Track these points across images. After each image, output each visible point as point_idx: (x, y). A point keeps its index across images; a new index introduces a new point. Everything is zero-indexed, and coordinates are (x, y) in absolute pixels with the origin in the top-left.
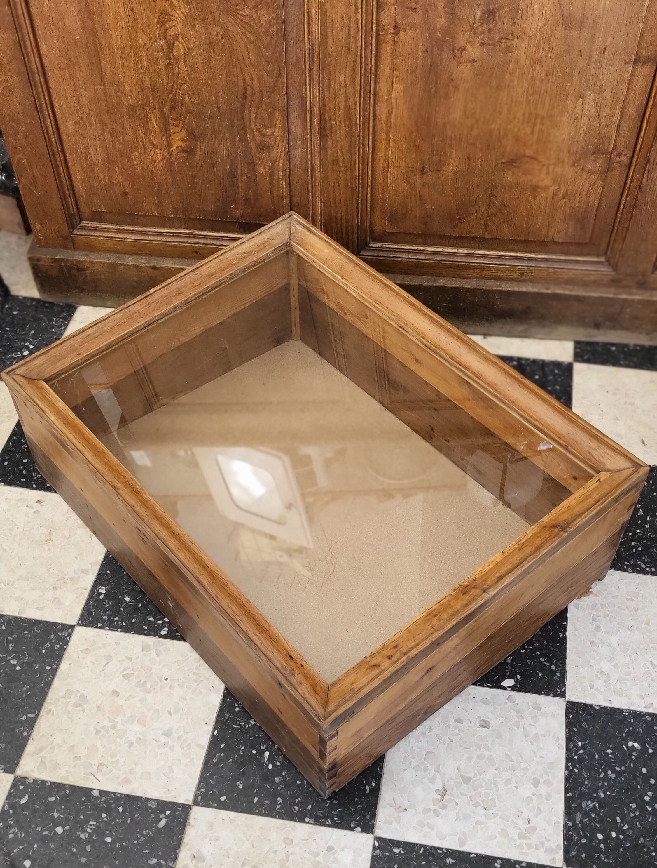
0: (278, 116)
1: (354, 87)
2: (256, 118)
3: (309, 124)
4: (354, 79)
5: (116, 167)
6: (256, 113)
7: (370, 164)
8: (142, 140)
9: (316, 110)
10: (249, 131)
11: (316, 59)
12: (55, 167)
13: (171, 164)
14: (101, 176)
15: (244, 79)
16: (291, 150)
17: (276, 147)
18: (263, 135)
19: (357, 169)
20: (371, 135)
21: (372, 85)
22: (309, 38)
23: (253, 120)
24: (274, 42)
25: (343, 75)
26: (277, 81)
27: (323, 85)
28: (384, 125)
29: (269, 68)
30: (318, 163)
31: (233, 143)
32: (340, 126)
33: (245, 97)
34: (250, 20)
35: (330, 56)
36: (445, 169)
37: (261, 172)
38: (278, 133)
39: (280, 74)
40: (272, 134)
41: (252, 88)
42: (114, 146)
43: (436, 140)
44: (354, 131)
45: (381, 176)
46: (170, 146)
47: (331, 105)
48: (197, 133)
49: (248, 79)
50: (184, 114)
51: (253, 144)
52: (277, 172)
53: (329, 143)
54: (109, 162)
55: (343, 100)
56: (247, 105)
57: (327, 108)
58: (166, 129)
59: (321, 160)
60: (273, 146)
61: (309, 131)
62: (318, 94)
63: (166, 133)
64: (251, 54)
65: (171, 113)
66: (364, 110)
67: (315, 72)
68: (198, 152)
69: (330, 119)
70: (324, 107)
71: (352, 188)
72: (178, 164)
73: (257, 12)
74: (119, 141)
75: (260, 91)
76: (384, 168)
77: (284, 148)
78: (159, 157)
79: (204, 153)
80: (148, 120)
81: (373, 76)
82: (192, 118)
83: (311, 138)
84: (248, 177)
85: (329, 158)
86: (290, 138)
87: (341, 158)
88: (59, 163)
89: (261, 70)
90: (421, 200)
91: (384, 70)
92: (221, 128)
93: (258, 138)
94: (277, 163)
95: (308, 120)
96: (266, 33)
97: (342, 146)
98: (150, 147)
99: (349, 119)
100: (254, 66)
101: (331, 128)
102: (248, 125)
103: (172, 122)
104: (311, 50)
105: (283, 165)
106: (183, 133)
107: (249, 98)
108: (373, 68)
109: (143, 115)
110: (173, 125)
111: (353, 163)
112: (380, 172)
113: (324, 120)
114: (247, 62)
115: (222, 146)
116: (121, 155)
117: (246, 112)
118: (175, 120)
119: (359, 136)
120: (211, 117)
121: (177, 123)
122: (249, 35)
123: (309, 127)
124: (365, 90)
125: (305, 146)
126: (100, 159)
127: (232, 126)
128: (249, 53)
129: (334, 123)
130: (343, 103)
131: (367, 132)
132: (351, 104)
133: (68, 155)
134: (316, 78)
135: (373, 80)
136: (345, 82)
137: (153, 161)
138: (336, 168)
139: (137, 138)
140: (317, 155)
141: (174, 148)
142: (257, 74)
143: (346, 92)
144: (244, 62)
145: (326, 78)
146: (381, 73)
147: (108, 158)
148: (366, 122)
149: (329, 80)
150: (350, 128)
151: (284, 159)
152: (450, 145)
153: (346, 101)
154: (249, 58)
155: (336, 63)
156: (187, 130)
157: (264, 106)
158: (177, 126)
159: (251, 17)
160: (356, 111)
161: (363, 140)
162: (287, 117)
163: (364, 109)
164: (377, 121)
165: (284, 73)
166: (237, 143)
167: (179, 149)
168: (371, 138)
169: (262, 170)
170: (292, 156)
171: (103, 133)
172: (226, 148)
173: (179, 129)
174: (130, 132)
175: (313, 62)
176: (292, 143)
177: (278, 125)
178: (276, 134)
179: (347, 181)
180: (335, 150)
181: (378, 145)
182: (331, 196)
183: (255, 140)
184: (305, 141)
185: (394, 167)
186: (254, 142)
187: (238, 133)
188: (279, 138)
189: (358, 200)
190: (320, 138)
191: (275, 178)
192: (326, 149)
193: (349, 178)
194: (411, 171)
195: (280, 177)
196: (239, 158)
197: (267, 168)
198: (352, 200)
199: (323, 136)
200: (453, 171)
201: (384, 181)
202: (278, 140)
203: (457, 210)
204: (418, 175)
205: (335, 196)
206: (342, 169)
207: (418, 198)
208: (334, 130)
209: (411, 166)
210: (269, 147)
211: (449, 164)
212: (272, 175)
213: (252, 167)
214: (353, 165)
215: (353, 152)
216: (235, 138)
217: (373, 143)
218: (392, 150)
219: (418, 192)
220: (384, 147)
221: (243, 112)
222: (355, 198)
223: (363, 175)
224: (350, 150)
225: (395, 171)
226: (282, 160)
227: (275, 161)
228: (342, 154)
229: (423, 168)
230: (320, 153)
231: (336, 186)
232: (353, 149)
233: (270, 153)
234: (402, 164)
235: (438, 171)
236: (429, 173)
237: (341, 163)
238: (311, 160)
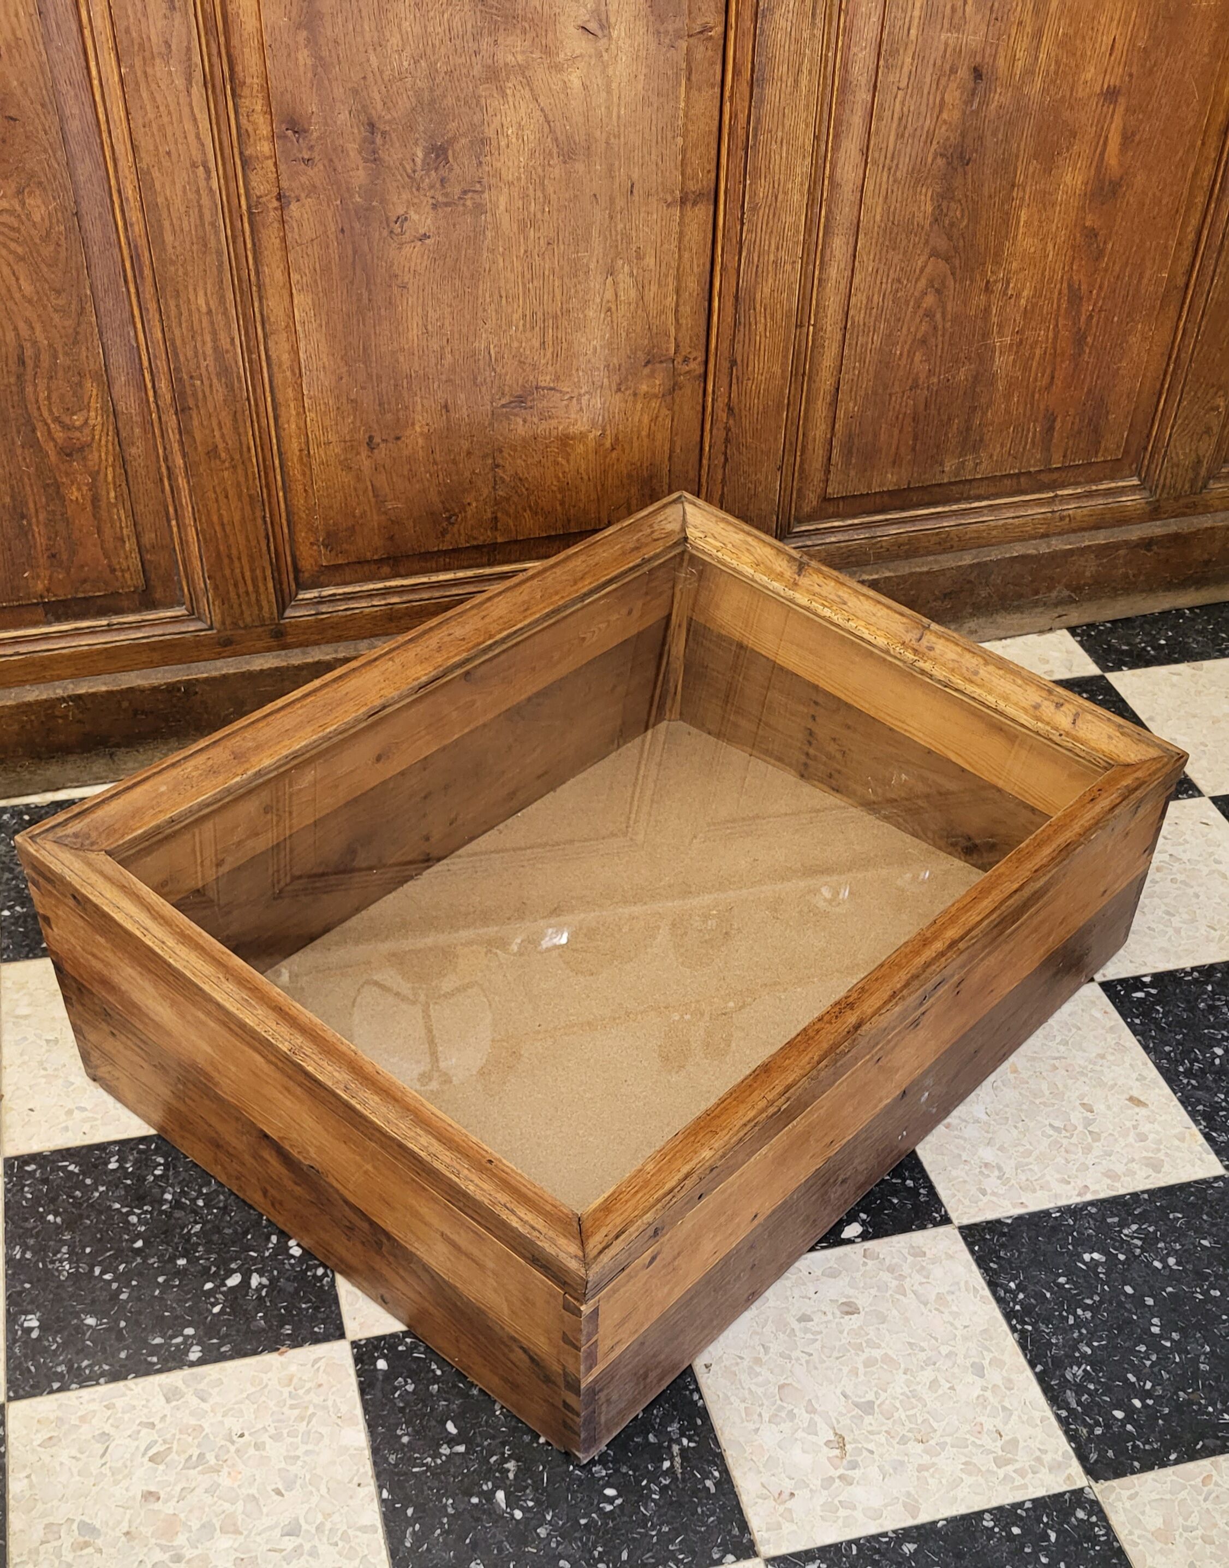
0: (91, 389)
1: (225, 313)
2: (49, 398)
3: (151, 393)
4: (222, 300)
6: (48, 388)
7: (275, 447)
9: (161, 365)
10: (39, 425)
11: (147, 272)
15: (16, 329)
16: (124, 447)
17: (95, 445)
18: (66, 427)
19: (254, 460)
20: (268, 394)
21: (256, 304)
22: (127, 237)
23: (43, 403)
24: (63, 254)
25: (201, 293)
26: (79, 324)
27: (168, 317)
28: (289, 373)
29: (61, 302)
30: (180, 462)
31: (11, 453)
32: (211, 386)
33: (22, 361)
34: (13, 219)
35: (173, 263)
36: (408, 432)
37: (73, 498)
38: (95, 419)
39: (83, 308)
40: (86, 422)
41: (35, 343)
43: (384, 385)
44: (237, 391)
45: (298, 466)
47: (190, 354)
49: (22, 325)
51: (50, 448)
52: (104, 493)
53: (196, 423)
55: (208, 338)
56: (29, 376)
57: (182, 358)
59: (184, 455)
60: (90, 445)
61: (153, 406)
62: (160, 335)
64: (22, 282)
66: (250, 352)
67: (148, 296)
69: (191, 377)
70: (176, 355)
71: (250, 496)
73: (23, 204)
75: (50, 345)
76: (301, 450)
77: (110, 447)
81: (254, 288)
83: (160, 418)
84: (48, 512)
85: (200, 448)
86: (120, 425)
87: (221, 446)
89: (45, 307)
90: (375, 496)
91: (272, 276)
93: (59, 435)
94: (102, 475)
95: (149, 385)
96: (46, 238)
97: (220, 423)
99: (224, 371)
100: (30, 301)
101: (194, 394)
102: (36, 413)
104: (135, 259)
105: (114, 477)
107: (30, 363)
108: (253, 273)
111: (245, 449)
112: (296, 458)
113: (180, 380)
114: (17, 296)
117: (29, 389)
119: (248, 399)
122: (13, 245)
123: (151, 399)
124: (244, 315)
125: (150, 436)
127: (5, 421)
128: (17, 279)
129: (198, 383)
130: (209, 345)
131: (259, 391)
132: (225, 343)
134: (152, 306)
135: (255, 295)
136: (207, 304)
138: (215, 464)
140: (176, 446)
142: (39, 316)
143: (212, 323)
144: (12, 298)
145: (172, 303)
146: (267, 280)
148: (255, 371)
149: (178, 306)
150: (230, 387)
151: (113, 466)
152: (410, 389)
153: (215, 340)
154: (20, 288)
155: (186, 274)
157: (60, 373)
159: (11, 212)
160: (236, 353)
161: (257, 405)
162: (108, 386)
163: (249, 350)
164: (275, 369)
165: (89, 307)
166: (19, 451)
168: (269, 399)
169: (75, 494)
170: (128, 457)
175: (142, 277)
176: (123, 434)
177: (93, 404)
178: (91, 422)
179: (238, 485)
180: (207, 432)
181: (282, 411)
182: (215, 518)
183: (53, 439)
184: (148, 427)
185: (319, 446)
186: (52, 444)
187: (19, 432)
188: (98, 428)
189: (264, 517)
190: (176, 414)
191: (103, 504)
192: (190, 433)
193: (242, 479)
194: (350, 446)
195: (113, 501)
196: (26, 479)
197: (85, 488)
198: (255, 519)
199: (183, 410)
200: (422, 434)
201: (304, 474)
202: (97, 433)
203: (443, 503)
204: (364, 452)
205: (220, 517)
206: (227, 464)
207: (371, 494)
208: (200, 395)
209: (348, 438)
210: (81, 449)
211: (413, 424)
212: (95, 500)
213: (55, 491)
214: (245, 454)
215: (241, 430)
216: (13, 443)
217: (274, 409)
218: (310, 416)
219: (369, 484)
220: (294, 413)
221: (23, 391)
222: (259, 514)
223: (266, 469)
224: (236, 429)
225: (322, 453)
226: (110, 470)
227: (98, 472)
228: (223, 436)
229: (371, 438)
230: (181, 443)
231: (221, 497)
232: (241, 424)
233: (84, 459)
234: (332, 437)
235: (398, 438)
236: (382, 446)
237: (223, 455)
238: (166, 459)
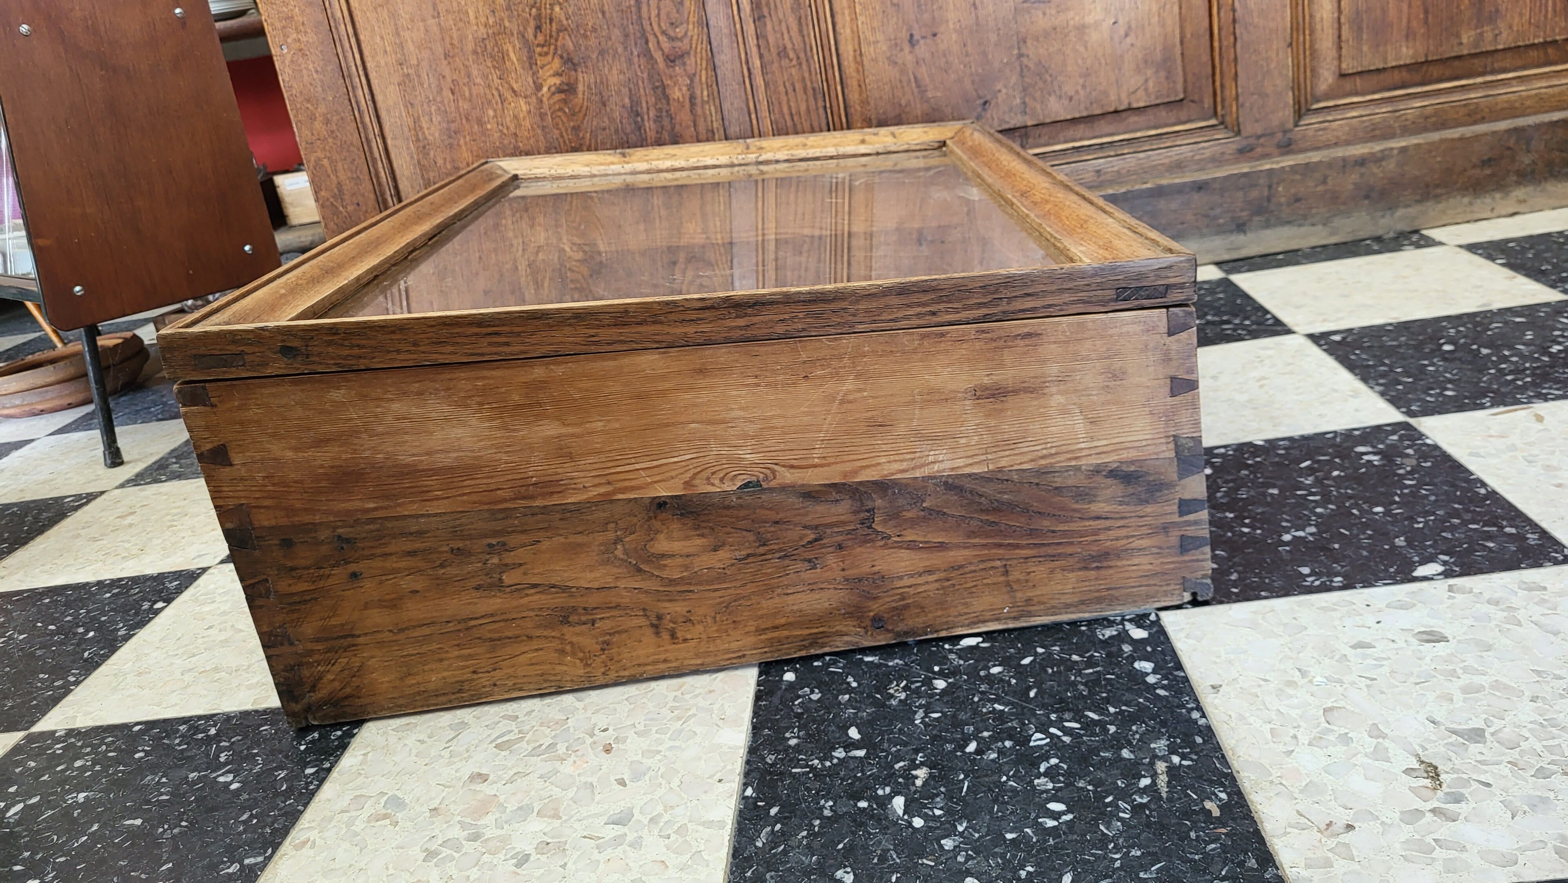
0: (690, 5)
2: (658, 15)
3: (735, 8)
5: (462, 142)
6: (658, 7)
8: (497, 89)
10: (651, 38)
12: (370, 161)
13: (542, 116)
14: (440, 162)
16: (715, 54)
17: (692, 53)
18: (671, 39)
19: (816, 58)
23: (654, 19)
30: (757, 63)
31: (630, 61)
36: (943, 28)
37: (676, 98)
38: (693, 31)
40: (686, 34)
42: (457, 108)
45: (852, 66)
46: (539, 87)
48: (576, 61)
50: (554, 34)
51: (658, 56)
52: (699, 92)
53: (769, 27)
54: (452, 134)
58: (531, 63)
59: (761, 56)
60: (688, 53)
61: (737, 18)
63: (531, 68)
65: (536, 37)
68: (580, 88)
71: (814, 89)
72: (552, 114)
74: (463, 96)
76: (855, 51)
77: (704, 56)
78: (524, 109)
79: (589, 87)
80: (504, 56)
82: (567, 37)
83: (742, 28)
84: (657, 110)
85: (773, 50)
86: (712, 36)
87: (789, 46)
88: (377, 155)
90: (918, 86)
92: (610, 43)
93: (666, 45)
94: (697, 77)
95: (734, 2)
97: (788, 28)
98: (508, 95)
101: (768, 4)
102: (648, 28)
103: (538, 50)
105: (707, 81)
106: (557, 64)
109: (496, 49)
110: (540, 55)
111: (808, 49)
112: (851, 58)
115: (614, 68)
116: (467, 119)
118: (543, 46)
119: (810, 6)
120: (594, 30)
121: (545, 49)
123: (736, 12)
125: (735, 44)
126: (437, 135)
127: (626, 36)
133: (389, 142)
137: (516, 117)
138: (785, 62)
139: (489, 86)
140: (754, 50)
141: (545, 89)
147: (448, 129)
151: (706, 70)
156: (561, 57)
158: (547, 54)
161: (818, 12)
162: (703, 4)
166: (636, 60)
167: (553, 89)
168: (827, 7)
169: (677, 94)
170: (717, 63)
171: (440, 90)
172: (621, 72)
173: (549, 58)
174: (479, 80)
176: (714, 44)
177: (691, 19)
178: (689, 34)
179: (804, 79)
180: (779, 35)
181: (838, 18)
182: (785, 110)
183: (662, 49)
184: (734, 38)
185: (869, 44)
186: (660, 53)
187: (636, 44)
188: (695, 38)
189: (825, 107)
190: (754, 22)
191: (698, 101)
192: (765, 38)
193: (807, 75)
194: (895, 45)
195: (706, 99)
196: (640, 83)
197: (684, 89)
198: (817, 109)
199: (759, 19)
200: (955, 30)
201: (858, 72)
202: (694, 42)
203: (976, 91)
204: (907, 48)
205: (790, 108)
206: (794, 62)
207: (914, 85)
208: (772, 6)
209: (893, 37)
210: (682, 56)
211: (947, 21)
212: (692, 98)
213: (662, 91)
214: (809, 54)
215: (805, 33)
216: (632, 53)
217: (832, 16)
218: (861, 19)
219: (912, 77)
220: (848, 19)
221: (639, 9)
222: (821, 103)
223: (826, 67)
224: (801, 31)
225: (872, 49)
226: (704, 72)
227: (694, 75)
228: (791, 38)
229: (912, 36)
230: (759, 46)
231: (790, 90)
232: (805, 28)
233: (684, 64)
234: (880, 37)
235: (935, 35)
236: (922, 42)
237: (792, 55)
238: (747, 62)
